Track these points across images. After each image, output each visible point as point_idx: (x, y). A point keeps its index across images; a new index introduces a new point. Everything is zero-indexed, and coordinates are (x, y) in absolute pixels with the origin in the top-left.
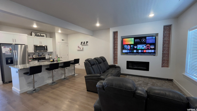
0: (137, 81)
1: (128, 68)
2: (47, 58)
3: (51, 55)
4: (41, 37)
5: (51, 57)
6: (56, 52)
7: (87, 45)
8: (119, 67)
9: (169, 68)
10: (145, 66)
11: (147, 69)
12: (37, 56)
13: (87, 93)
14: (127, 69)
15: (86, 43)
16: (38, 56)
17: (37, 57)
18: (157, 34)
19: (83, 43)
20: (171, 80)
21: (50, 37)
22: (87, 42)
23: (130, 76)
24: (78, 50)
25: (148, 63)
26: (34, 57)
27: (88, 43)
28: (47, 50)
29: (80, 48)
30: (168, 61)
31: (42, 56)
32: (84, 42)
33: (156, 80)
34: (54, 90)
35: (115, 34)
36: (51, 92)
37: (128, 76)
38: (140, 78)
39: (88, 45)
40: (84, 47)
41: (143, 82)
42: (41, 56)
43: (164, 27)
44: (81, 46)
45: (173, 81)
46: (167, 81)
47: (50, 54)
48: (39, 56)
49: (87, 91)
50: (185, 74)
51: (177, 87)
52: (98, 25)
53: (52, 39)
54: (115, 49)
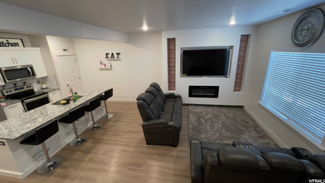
0: (204, 113)
1: (191, 95)
2: (36, 90)
3: (43, 83)
4: (10, 48)
5: (44, 86)
6: (56, 77)
7: (118, 59)
8: (179, 97)
9: (241, 92)
10: (213, 91)
11: (216, 96)
12: (13, 90)
13: (148, 147)
14: (189, 96)
15: (116, 56)
16: (15, 90)
17: (14, 92)
18: (232, 47)
19: (110, 56)
20: (242, 107)
21: (33, 46)
22: (118, 54)
23: (193, 107)
24: (101, 69)
25: (218, 87)
26: (6, 94)
27: (120, 56)
28: (34, 74)
29: (105, 65)
30: (240, 83)
31: (26, 89)
32: (112, 54)
33: (225, 108)
34: (90, 155)
35: (171, 42)
36: (87, 159)
37: (190, 106)
38: (207, 107)
39: (120, 59)
40: (113, 63)
41: (213, 114)
42: (23, 88)
43: (242, 35)
44: (105, 61)
45: (244, 108)
46: (237, 109)
47: (41, 81)
48: (18, 89)
49: (147, 144)
50: (261, 103)
51: (249, 115)
52: (145, 28)
53: (39, 49)
54: (171, 67)
